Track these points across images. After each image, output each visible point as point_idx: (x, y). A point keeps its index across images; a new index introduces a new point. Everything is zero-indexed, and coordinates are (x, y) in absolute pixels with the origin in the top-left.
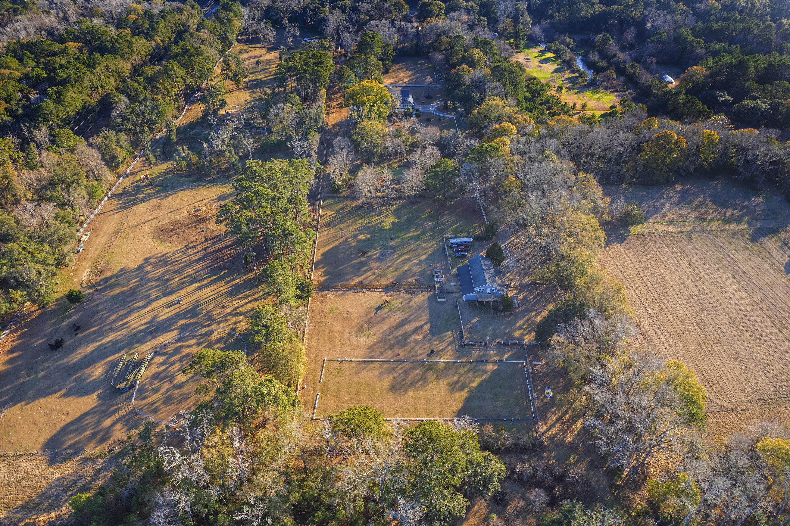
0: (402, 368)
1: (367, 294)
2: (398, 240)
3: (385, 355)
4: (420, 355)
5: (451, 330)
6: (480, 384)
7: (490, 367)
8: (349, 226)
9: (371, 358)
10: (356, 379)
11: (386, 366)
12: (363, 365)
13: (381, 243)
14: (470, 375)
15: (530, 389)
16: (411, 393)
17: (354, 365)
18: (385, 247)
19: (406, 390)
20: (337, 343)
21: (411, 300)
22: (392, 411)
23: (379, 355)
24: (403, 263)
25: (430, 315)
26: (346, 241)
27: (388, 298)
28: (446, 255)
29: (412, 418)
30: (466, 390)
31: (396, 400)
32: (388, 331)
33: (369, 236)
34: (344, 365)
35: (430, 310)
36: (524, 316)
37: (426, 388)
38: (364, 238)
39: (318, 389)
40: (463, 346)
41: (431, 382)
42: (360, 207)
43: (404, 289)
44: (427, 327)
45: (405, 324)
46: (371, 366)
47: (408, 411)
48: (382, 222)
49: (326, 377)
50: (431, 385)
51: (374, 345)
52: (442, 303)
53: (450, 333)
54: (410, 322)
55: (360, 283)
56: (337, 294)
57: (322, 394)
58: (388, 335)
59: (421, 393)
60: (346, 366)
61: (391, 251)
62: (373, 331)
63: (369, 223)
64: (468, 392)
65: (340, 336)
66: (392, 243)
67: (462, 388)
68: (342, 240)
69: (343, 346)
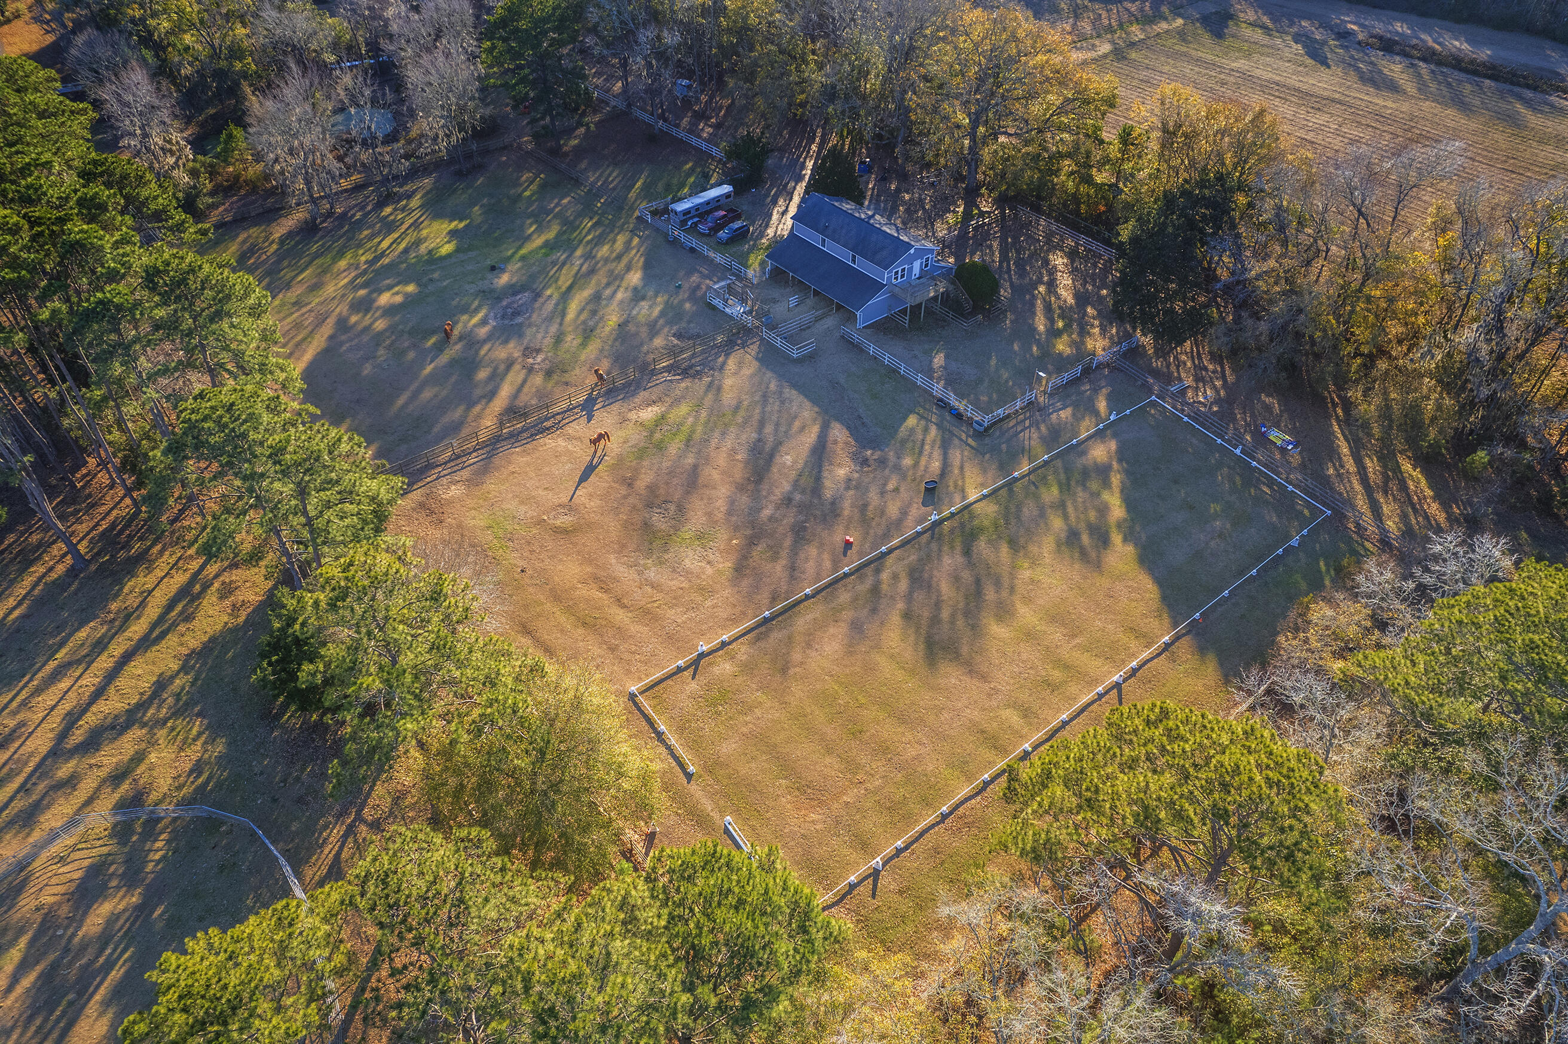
0: (895, 577)
1: (569, 430)
2: (514, 266)
3: (810, 567)
4: (904, 513)
5: (911, 412)
6: (1130, 503)
7: (1100, 452)
8: (315, 287)
9: (774, 599)
10: (797, 692)
11: (844, 597)
12: (776, 636)
13: (472, 289)
14: (1081, 495)
15: (1238, 451)
16: (997, 630)
17: (743, 651)
18: (492, 296)
19: (976, 629)
20: (620, 616)
21: (719, 389)
22: (1013, 718)
23: (792, 578)
24: (594, 313)
25: (815, 401)
26: (342, 325)
27: (648, 414)
28: (692, 250)
29: (1085, 699)
30: (1117, 538)
31: (984, 678)
32: (744, 500)
33: (411, 288)
34: (716, 670)
35: (794, 386)
36: (1032, 305)
37: (1021, 589)
38: (399, 299)
39: (708, 805)
40: (982, 434)
41: (1014, 567)
42: (309, 230)
43: (669, 369)
44: (839, 433)
45: (771, 456)
46: (802, 622)
47: (1053, 687)
48: (418, 243)
49: (695, 744)
50: (1025, 574)
51: (745, 557)
52: (811, 357)
53: (912, 421)
54: (779, 444)
55: (512, 412)
56: (465, 474)
57: (737, 812)
58: (756, 510)
59: (1026, 615)
60: (723, 668)
61: (524, 297)
62: (697, 519)
63: (377, 259)
64: (1125, 540)
65: (605, 590)
66: (504, 279)
67: (1103, 540)
68: (327, 330)
69: (647, 615)
